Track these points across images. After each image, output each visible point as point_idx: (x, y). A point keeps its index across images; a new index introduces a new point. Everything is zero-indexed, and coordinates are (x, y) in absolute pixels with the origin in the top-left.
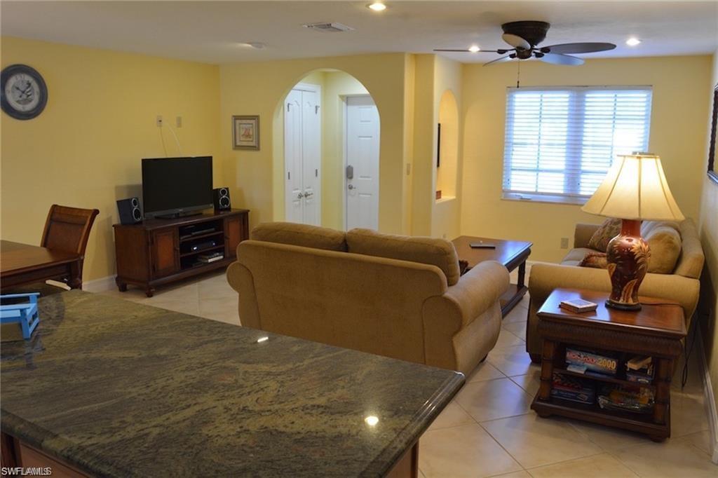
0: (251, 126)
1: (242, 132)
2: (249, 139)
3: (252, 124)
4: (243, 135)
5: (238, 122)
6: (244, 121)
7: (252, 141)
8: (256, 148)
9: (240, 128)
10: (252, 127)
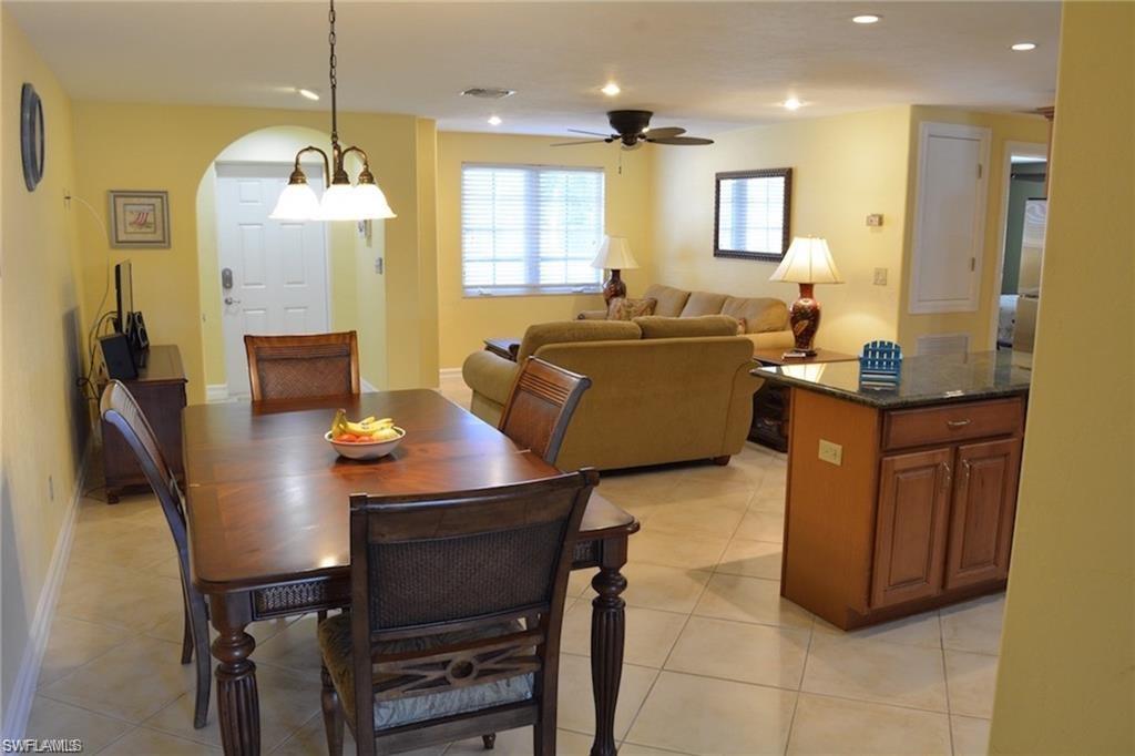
0: (151, 207)
1: (131, 218)
2: (144, 230)
3: (153, 205)
4: (130, 224)
5: (120, 201)
6: (135, 200)
7: (155, 232)
8: (164, 242)
9: (125, 211)
10: (154, 210)
